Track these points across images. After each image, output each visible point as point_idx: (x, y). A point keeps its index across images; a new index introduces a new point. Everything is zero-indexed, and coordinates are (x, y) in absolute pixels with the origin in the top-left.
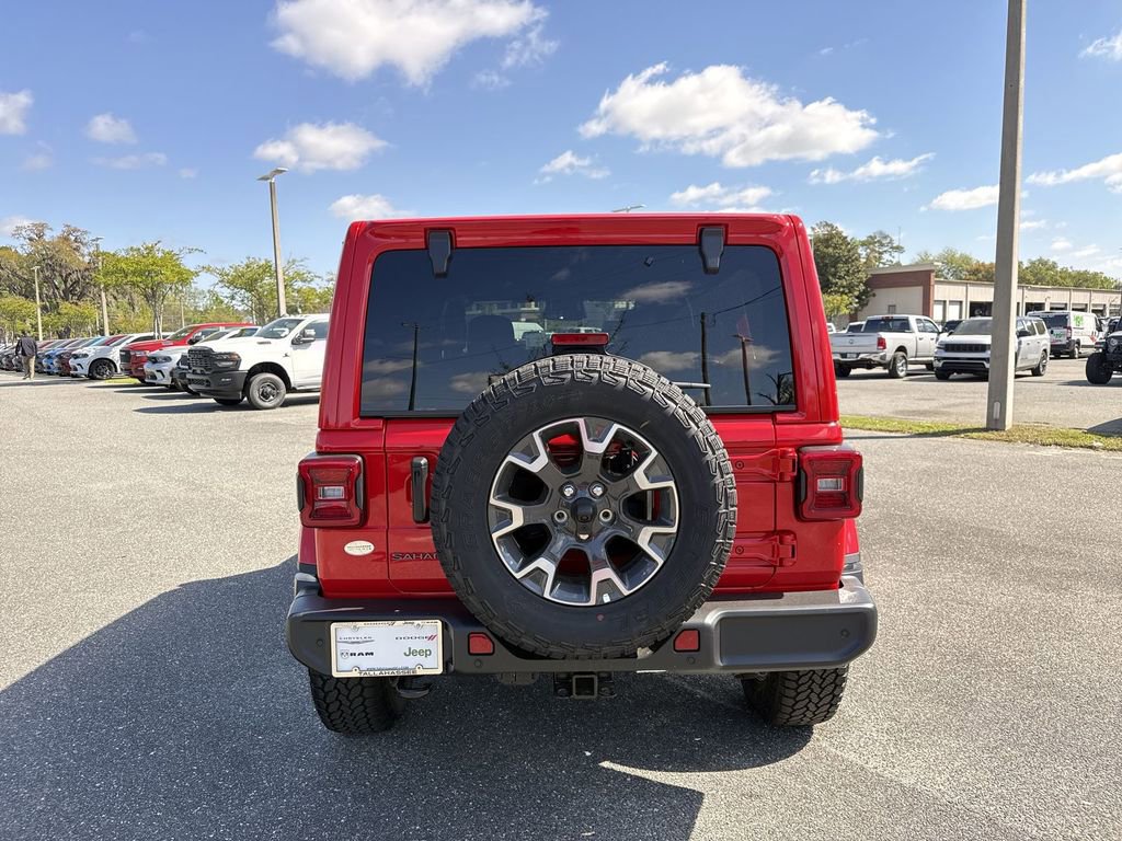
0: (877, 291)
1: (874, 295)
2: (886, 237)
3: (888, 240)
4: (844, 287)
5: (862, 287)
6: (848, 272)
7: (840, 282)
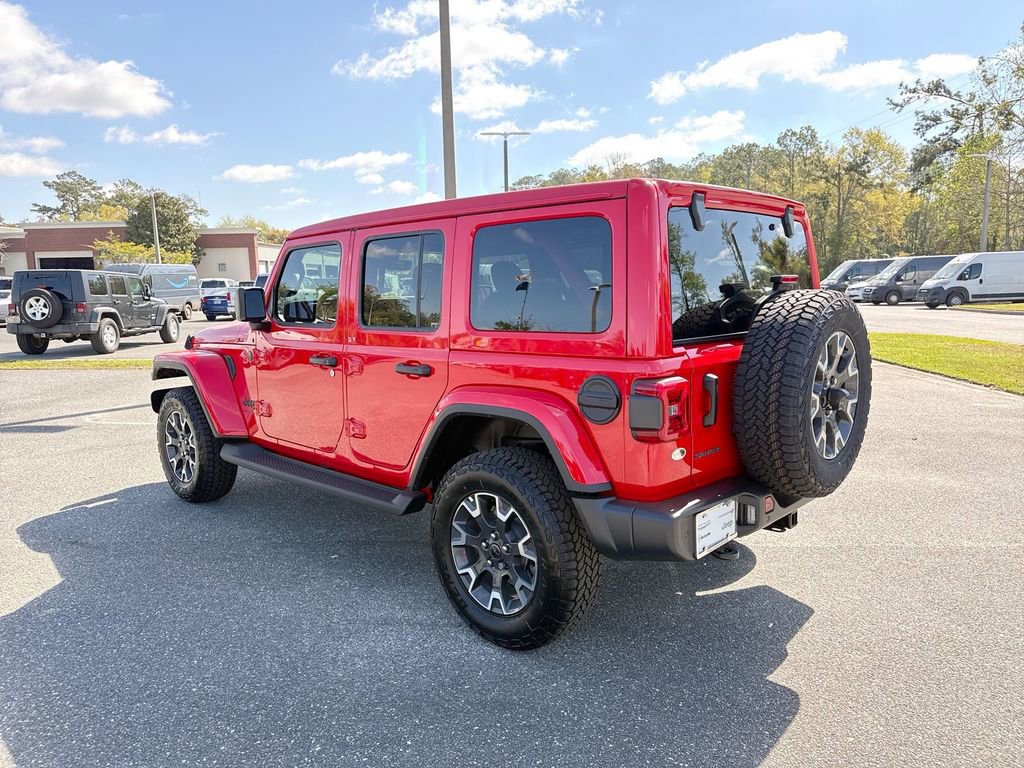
0: (205, 250)
1: (205, 254)
2: (190, 200)
3: (192, 203)
4: (176, 245)
5: (193, 246)
6: (179, 230)
7: (172, 241)
